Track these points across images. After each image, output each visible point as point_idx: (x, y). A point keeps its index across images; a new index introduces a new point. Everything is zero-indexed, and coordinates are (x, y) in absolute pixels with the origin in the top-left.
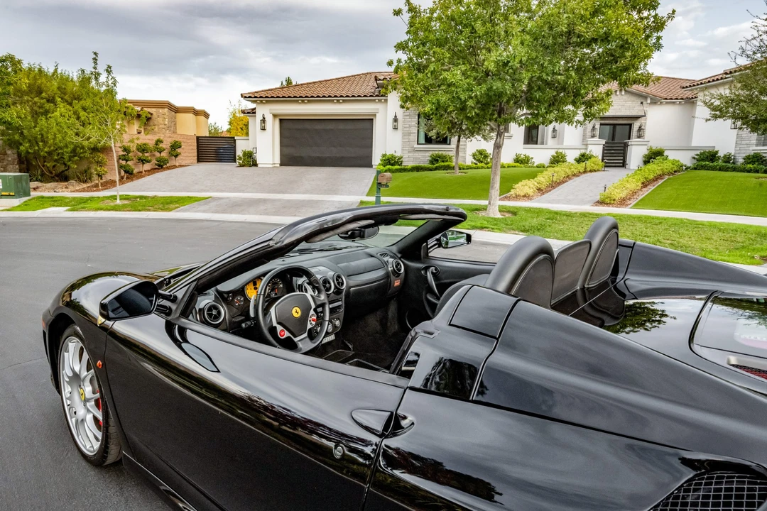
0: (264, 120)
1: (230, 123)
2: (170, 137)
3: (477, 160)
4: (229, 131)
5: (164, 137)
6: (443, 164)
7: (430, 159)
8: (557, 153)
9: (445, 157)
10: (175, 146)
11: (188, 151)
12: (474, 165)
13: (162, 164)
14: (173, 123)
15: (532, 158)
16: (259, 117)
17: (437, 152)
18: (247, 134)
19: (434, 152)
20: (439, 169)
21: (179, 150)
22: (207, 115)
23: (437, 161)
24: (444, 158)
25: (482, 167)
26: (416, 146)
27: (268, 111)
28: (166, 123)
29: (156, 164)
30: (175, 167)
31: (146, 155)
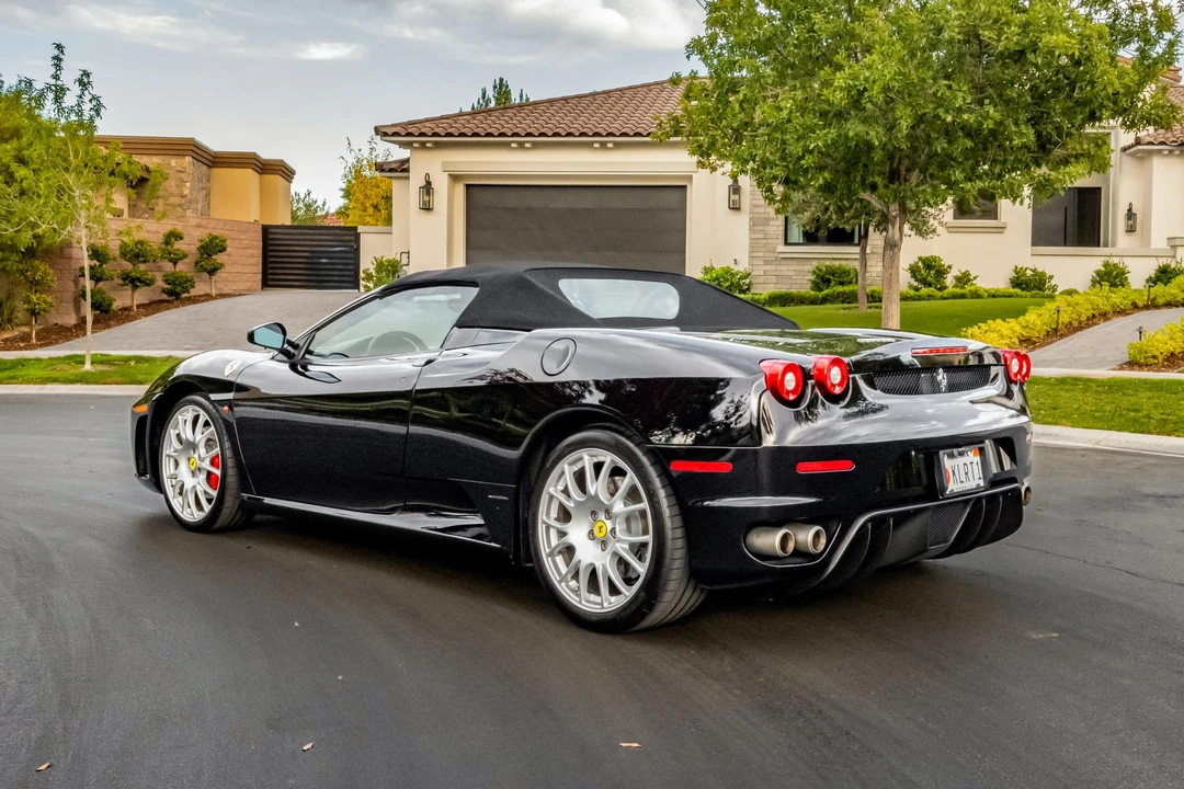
0: (428, 188)
1: (347, 193)
2: (199, 226)
3: (920, 281)
4: (342, 213)
5: (185, 227)
6: (840, 289)
7: (813, 278)
8: (1106, 265)
9: (846, 273)
10: (211, 248)
11: (244, 260)
12: (912, 292)
13: (179, 289)
14: (203, 193)
15: (1051, 277)
16: (416, 180)
17: (829, 263)
18: (389, 221)
19: (822, 262)
20: (832, 302)
21: (219, 258)
22: (287, 173)
23: (828, 281)
24: (842, 276)
25: (930, 297)
26: (781, 248)
27: (439, 167)
28: (186, 192)
29: (164, 291)
30: (208, 297)
31: (142, 267)
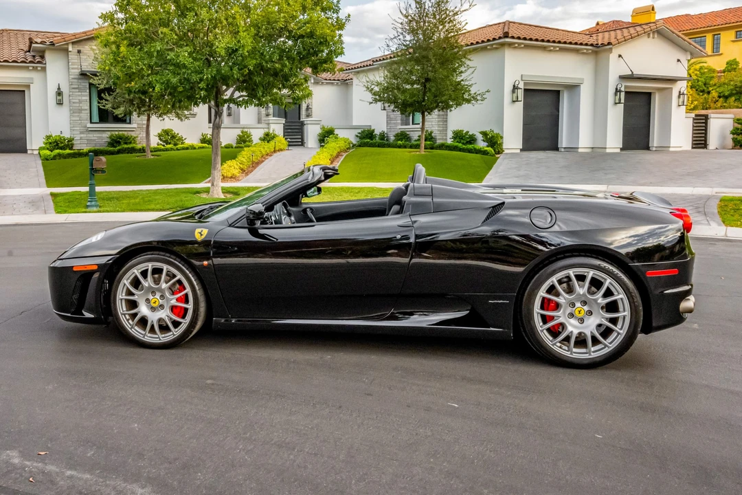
3: (164, 142)
7: (109, 140)
8: (242, 132)
9: (128, 138)
12: (162, 147)
17: (117, 133)
19: (113, 133)
20: (122, 153)
23: (119, 142)
24: (127, 140)
25: (171, 149)
26: (89, 125)
